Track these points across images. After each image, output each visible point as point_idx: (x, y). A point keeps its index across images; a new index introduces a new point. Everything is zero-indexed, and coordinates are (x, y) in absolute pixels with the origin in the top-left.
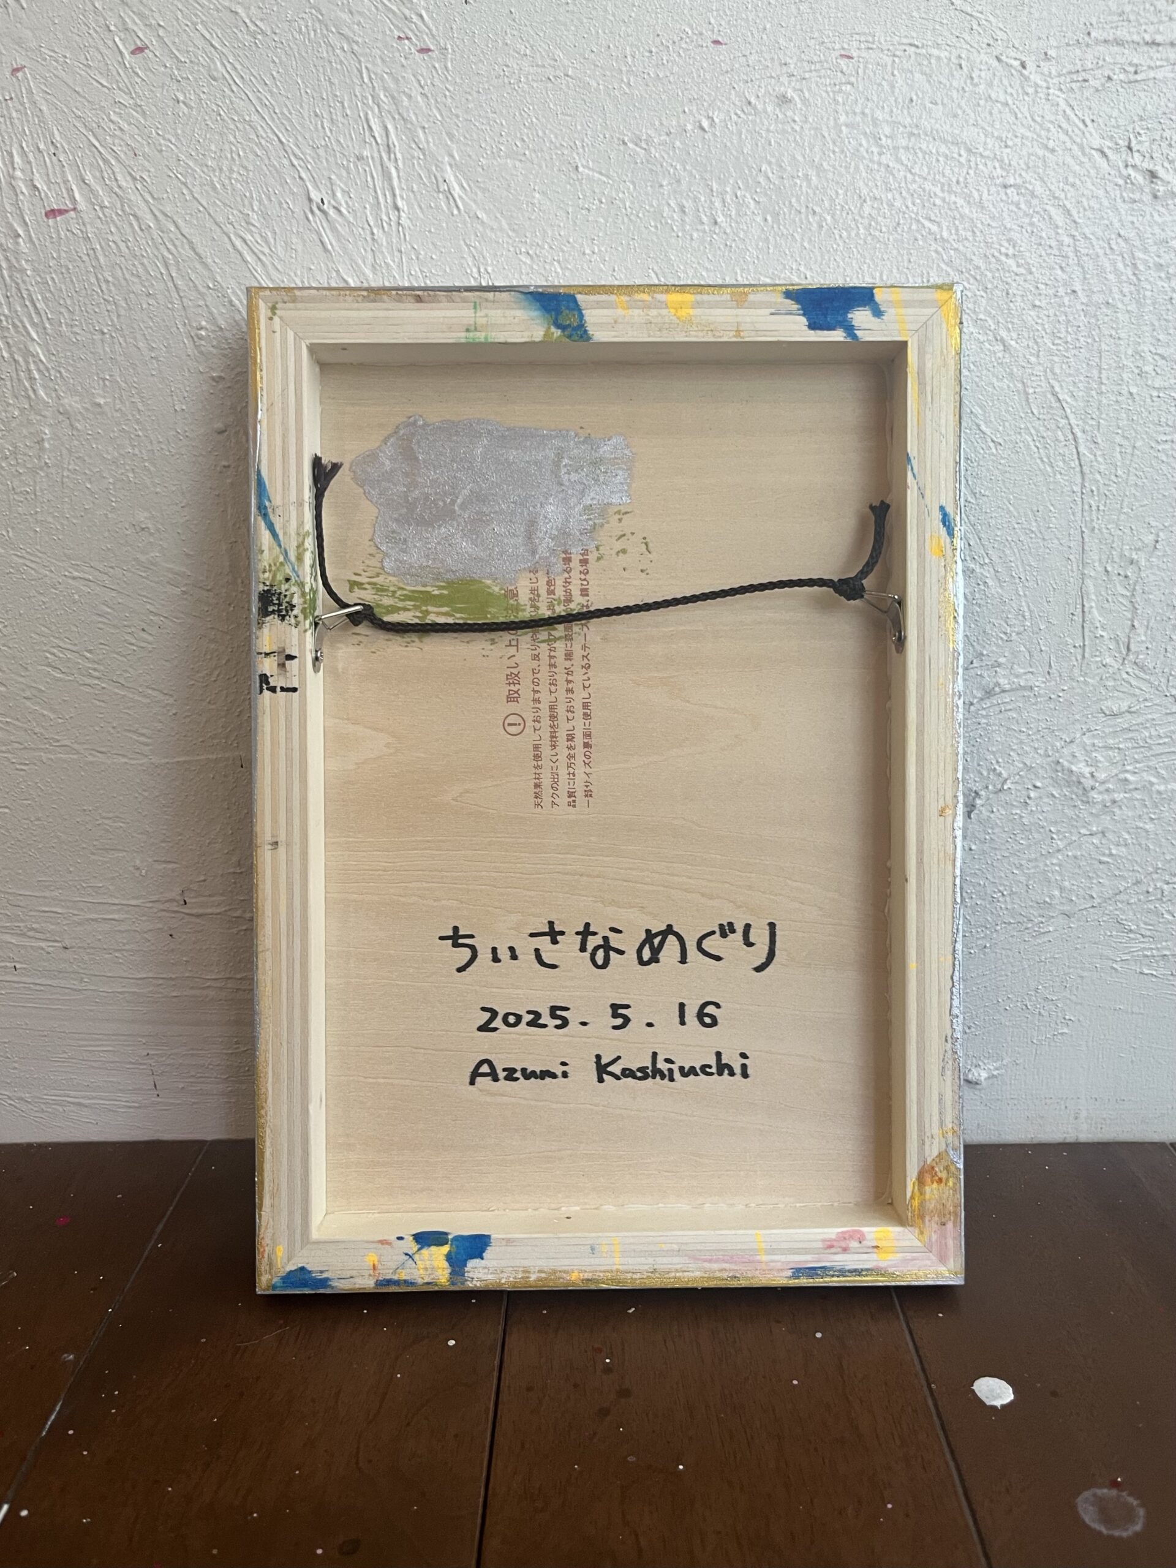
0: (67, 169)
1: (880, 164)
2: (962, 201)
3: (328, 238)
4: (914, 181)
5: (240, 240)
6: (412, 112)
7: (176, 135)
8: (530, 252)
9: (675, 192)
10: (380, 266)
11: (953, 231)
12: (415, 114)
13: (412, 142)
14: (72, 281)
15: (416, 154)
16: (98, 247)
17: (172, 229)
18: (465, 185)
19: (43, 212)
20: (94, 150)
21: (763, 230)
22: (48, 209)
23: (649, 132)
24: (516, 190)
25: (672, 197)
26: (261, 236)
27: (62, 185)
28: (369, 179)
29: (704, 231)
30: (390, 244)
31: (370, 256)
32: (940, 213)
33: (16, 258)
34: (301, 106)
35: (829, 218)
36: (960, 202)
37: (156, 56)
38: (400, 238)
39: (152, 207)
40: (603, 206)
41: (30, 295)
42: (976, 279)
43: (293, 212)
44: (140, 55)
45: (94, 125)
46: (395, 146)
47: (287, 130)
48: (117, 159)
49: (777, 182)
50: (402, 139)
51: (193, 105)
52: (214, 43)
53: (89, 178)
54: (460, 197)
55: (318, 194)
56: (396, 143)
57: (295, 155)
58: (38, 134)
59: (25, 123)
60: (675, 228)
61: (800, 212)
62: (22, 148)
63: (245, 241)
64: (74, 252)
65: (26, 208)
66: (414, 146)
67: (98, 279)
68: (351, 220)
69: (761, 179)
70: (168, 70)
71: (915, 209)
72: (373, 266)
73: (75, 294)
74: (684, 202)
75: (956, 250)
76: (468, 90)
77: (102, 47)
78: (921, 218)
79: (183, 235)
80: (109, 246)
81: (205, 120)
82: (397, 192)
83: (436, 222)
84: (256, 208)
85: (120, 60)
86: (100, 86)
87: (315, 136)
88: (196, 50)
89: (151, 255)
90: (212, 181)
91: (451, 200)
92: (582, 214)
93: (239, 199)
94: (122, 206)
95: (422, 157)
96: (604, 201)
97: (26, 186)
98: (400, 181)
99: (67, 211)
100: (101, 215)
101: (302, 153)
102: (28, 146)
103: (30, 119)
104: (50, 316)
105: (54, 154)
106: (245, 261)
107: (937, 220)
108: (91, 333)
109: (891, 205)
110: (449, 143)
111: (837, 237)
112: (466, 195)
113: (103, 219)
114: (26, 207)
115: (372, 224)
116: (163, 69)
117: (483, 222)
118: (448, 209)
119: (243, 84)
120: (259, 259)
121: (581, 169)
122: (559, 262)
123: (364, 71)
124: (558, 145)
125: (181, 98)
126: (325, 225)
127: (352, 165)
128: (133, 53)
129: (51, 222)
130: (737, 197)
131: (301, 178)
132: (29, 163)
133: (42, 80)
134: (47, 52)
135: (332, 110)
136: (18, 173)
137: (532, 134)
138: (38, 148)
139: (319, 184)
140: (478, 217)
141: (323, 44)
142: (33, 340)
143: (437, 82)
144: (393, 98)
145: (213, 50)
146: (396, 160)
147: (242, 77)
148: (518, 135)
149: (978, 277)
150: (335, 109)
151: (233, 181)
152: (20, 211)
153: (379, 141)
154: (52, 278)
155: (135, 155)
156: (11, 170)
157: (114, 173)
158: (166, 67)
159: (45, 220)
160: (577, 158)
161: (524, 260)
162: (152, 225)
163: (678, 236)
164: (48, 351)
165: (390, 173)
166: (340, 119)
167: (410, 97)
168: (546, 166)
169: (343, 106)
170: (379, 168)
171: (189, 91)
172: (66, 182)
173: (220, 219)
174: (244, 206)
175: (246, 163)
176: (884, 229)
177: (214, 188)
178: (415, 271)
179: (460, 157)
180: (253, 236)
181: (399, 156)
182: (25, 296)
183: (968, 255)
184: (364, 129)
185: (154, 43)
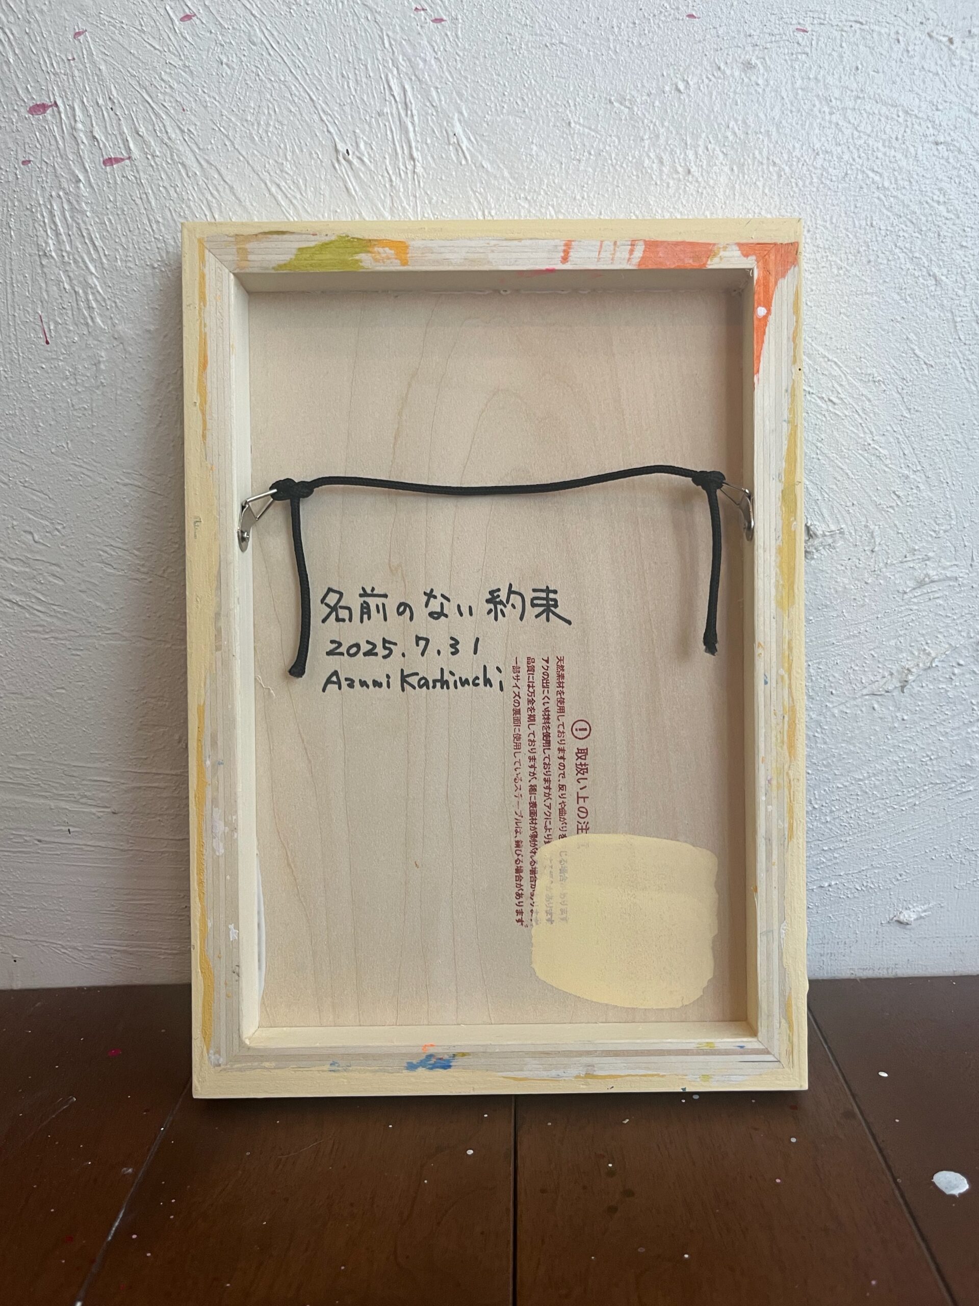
0: (123, 122)
1: (830, 122)
2: (901, 154)
3: (353, 184)
4: (860, 137)
5: (274, 186)
6: (426, 74)
7: (220, 93)
8: (529, 198)
9: (654, 145)
10: (398, 209)
11: (893, 181)
12: (429, 76)
13: (426, 101)
14: (126, 221)
15: (430, 111)
16: (150, 191)
17: (216, 176)
18: (472, 139)
19: (101, 159)
20: (147, 105)
21: (730, 178)
22: (106, 157)
23: (633, 93)
24: (516, 143)
25: (652, 151)
26: (294, 182)
27: (118, 136)
28: (389, 133)
29: (679, 180)
30: (406, 189)
31: (388, 201)
32: (882, 165)
33: (77, 201)
34: (330, 68)
35: (787, 169)
36: (899, 156)
37: (202, 23)
38: (415, 185)
39: (198, 157)
40: (592, 157)
41: (89, 234)
42: (912, 223)
43: (321, 162)
44: (189, 22)
45: (147, 83)
46: (411, 103)
47: (317, 88)
48: (167, 114)
49: (742, 138)
50: (418, 98)
51: (235, 66)
52: (254, 12)
53: (142, 130)
54: (468, 149)
55: (343, 145)
56: (413, 101)
57: (324, 111)
58: (97, 91)
59: (86, 81)
60: (654, 177)
61: (762, 163)
62: (83, 103)
63: (278, 186)
64: (128, 195)
65: (86, 157)
66: (428, 104)
67: (149, 220)
68: (373, 169)
69: (729, 134)
70: (213, 35)
71: (861, 161)
72: (391, 208)
73: (128, 233)
74: (662, 154)
75: (894, 197)
76: (475, 55)
77: (154, 15)
78: (865, 170)
79: (225, 181)
80: (160, 191)
81: (245, 80)
82: (413, 144)
83: (446, 171)
84: (289, 158)
85: (171, 26)
86: (152, 49)
87: (342, 95)
88: (239, 18)
89: (197, 199)
90: (251, 134)
91: (460, 151)
92: (574, 165)
93: (274, 150)
94: (172, 155)
95: (434, 114)
96: (593, 153)
97: (86, 137)
98: (416, 135)
99: (122, 160)
100: (153, 163)
101: (330, 109)
102: (88, 101)
103: (91, 78)
104: (107, 253)
105: (112, 109)
106: (279, 204)
107: (879, 171)
108: (142, 267)
109: (840, 158)
110: (459, 102)
111: (794, 184)
112: (473, 147)
113: (155, 167)
114: (86, 155)
115: (391, 172)
116: (208, 34)
117: (487, 171)
118: (457, 159)
119: (279, 48)
120: (291, 202)
121: (573, 125)
122: (553, 206)
123: (386, 38)
124: (553, 104)
125: (225, 60)
126: (350, 173)
127: (373, 120)
128: (182, 20)
129: (108, 169)
130: (708, 150)
131: (328, 131)
132: (90, 116)
133: (101, 43)
134: (106, 18)
135: (357, 72)
136: (80, 126)
137: (531, 94)
138: (98, 103)
139: (345, 138)
140: (483, 167)
141: (349, 14)
142: (92, 273)
143: (448, 48)
144: (410, 60)
145: (253, 18)
146: (412, 116)
147: (278, 43)
148: (519, 95)
149: (914, 221)
150: (359, 71)
151: (269, 134)
152: (81, 159)
153: (398, 99)
154: (110, 220)
155: (184, 110)
156: (73, 123)
157: (164, 126)
158: (211, 32)
159: (104, 167)
160: (570, 115)
161: (523, 204)
162: (198, 173)
163: (656, 184)
164: (105, 283)
165: (407, 128)
166: (364, 80)
167: (425, 61)
168: (543, 122)
169: (367, 68)
170: (398, 123)
171: (232, 54)
172: (122, 133)
173: (258, 167)
174: (278, 155)
175: (280, 118)
176: (834, 178)
177: (252, 139)
178: (428, 214)
179: (469, 115)
180: (286, 183)
181: (415, 112)
182: (85, 234)
183: (906, 202)
184: (384, 88)
185: (201, 11)
